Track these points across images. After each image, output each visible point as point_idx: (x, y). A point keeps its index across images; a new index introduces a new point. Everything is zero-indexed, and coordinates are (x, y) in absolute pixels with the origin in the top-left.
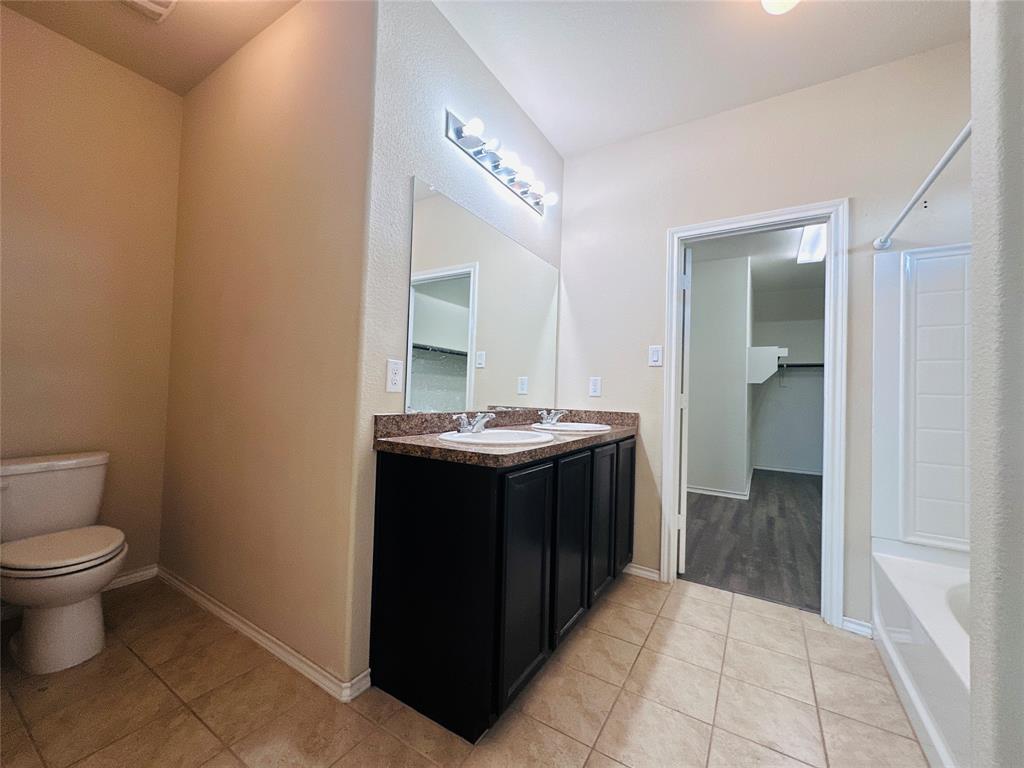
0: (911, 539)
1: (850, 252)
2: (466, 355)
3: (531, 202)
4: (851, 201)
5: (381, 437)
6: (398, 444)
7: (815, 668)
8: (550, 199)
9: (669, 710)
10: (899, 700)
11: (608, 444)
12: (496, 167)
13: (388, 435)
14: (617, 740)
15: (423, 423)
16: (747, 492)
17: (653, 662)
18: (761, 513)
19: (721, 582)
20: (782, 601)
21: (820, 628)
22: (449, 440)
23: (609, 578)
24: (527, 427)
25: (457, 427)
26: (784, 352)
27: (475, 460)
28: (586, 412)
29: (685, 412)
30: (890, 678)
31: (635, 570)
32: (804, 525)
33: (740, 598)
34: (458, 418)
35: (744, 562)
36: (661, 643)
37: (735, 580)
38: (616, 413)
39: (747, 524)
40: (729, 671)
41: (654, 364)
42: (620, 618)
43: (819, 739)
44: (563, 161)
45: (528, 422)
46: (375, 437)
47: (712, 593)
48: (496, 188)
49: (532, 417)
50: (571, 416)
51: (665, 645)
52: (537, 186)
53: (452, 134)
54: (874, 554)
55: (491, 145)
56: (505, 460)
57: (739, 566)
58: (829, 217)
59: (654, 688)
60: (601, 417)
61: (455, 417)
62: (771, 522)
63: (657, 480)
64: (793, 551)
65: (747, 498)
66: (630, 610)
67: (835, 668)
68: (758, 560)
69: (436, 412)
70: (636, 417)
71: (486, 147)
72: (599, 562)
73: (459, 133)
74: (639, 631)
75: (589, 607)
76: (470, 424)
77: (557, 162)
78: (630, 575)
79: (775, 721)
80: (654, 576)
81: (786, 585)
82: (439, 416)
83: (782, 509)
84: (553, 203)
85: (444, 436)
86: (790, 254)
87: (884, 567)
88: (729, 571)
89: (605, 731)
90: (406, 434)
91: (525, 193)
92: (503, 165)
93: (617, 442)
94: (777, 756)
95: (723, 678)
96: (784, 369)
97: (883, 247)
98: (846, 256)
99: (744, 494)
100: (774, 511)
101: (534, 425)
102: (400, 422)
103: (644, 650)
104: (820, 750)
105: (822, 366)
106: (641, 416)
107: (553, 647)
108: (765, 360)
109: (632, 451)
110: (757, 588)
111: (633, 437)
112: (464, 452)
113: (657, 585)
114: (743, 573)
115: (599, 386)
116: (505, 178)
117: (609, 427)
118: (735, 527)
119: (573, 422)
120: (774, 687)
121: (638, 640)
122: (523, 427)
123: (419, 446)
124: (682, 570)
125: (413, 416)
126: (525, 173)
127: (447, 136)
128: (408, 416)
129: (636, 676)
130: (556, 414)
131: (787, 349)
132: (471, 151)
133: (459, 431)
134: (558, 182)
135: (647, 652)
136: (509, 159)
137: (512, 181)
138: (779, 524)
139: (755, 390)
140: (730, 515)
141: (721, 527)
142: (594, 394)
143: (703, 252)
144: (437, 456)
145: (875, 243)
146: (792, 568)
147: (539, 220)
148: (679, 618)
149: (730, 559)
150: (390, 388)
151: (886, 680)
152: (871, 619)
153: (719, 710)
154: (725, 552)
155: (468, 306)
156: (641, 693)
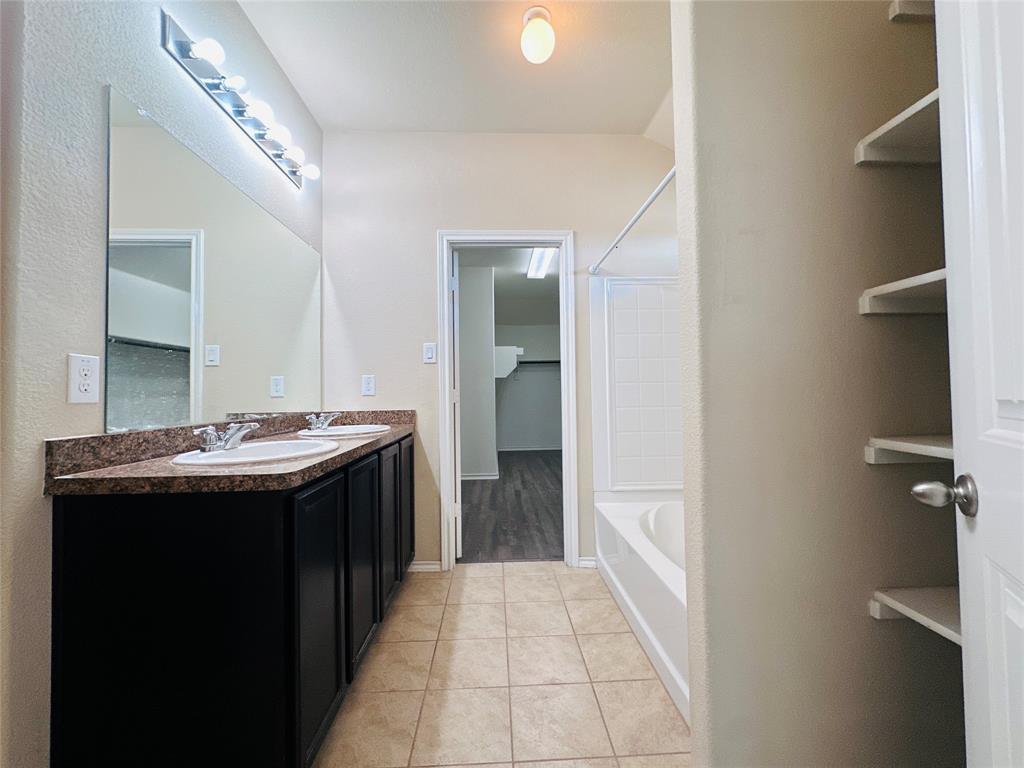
0: (616, 488)
1: (575, 273)
2: (187, 351)
3: (287, 169)
4: (574, 233)
5: (62, 473)
6: (102, 480)
7: (568, 604)
8: (310, 171)
9: (472, 691)
10: (618, 608)
11: (391, 445)
12: (240, 113)
13: (77, 468)
14: (432, 746)
15: (140, 445)
16: (497, 473)
17: (449, 651)
18: (510, 489)
19: (492, 557)
20: (537, 559)
21: (565, 571)
22: (189, 463)
23: (397, 582)
24: (292, 435)
25: (199, 444)
26: (520, 351)
27: (249, 486)
28: (358, 413)
29: (458, 405)
30: (611, 592)
31: (417, 567)
32: (540, 492)
33: (508, 565)
34: (202, 433)
35: (505, 533)
36: (454, 630)
37: (502, 551)
38: (393, 412)
39: (501, 500)
40: (513, 633)
41: (428, 361)
42: (411, 620)
43: (580, 658)
44: (322, 133)
45: (292, 429)
46: (49, 476)
47: (487, 568)
48: (240, 140)
49: (296, 423)
50: (345, 419)
51: (457, 630)
52: (295, 153)
53: (171, 46)
54: (597, 505)
55: (234, 82)
56: (293, 478)
57: (502, 538)
58: (561, 244)
59: (454, 676)
60: (376, 417)
61: (196, 432)
62: (518, 494)
63: (435, 474)
64: (537, 515)
65: (498, 477)
66: (419, 608)
67: (581, 600)
68: (515, 529)
69: (163, 427)
70: (412, 415)
71: (227, 83)
72: (388, 568)
73: (184, 49)
74: (431, 626)
75: (381, 621)
76: (220, 439)
77: (317, 132)
78: (413, 573)
79: (552, 660)
80: (435, 567)
81: (538, 545)
82: (167, 432)
83: (523, 482)
84: (313, 178)
85: (181, 458)
86: (523, 270)
87: (603, 512)
88: (496, 544)
89: (417, 743)
90: (111, 463)
91: (279, 156)
92: (250, 113)
93: (399, 442)
94: (558, 687)
95: (509, 640)
96: (522, 364)
97: (594, 274)
98: (573, 276)
99: (494, 474)
100: (518, 483)
101: (300, 432)
102: (98, 447)
103: (440, 643)
104: (583, 668)
105: (559, 362)
106: (418, 412)
107: (350, 679)
108: (507, 358)
109: (411, 448)
110: (519, 554)
111: (410, 435)
112: (229, 477)
113: (441, 574)
114: (507, 543)
115: (372, 385)
116: (253, 132)
117: (387, 427)
118: (493, 504)
119: (344, 424)
120: (546, 632)
121: (432, 635)
122: (287, 436)
123: (148, 479)
124: (459, 555)
125: (122, 436)
126: (280, 132)
127: (164, 44)
128: (113, 437)
129: (436, 672)
130: (326, 418)
131: (522, 349)
132: (203, 81)
133: (203, 450)
134: (317, 154)
135: (442, 644)
136: (257, 108)
137: (261, 136)
138: (524, 495)
139: (500, 383)
140: (488, 493)
141: (483, 507)
142: (368, 393)
143: (469, 258)
144: (185, 488)
145: (590, 269)
146: (540, 530)
147: (297, 194)
148: (464, 600)
149: (494, 534)
150: (75, 396)
151: (609, 595)
152: (595, 555)
153: (511, 671)
154: (490, 528)
155: (188, 289)
156: (444, 687)
